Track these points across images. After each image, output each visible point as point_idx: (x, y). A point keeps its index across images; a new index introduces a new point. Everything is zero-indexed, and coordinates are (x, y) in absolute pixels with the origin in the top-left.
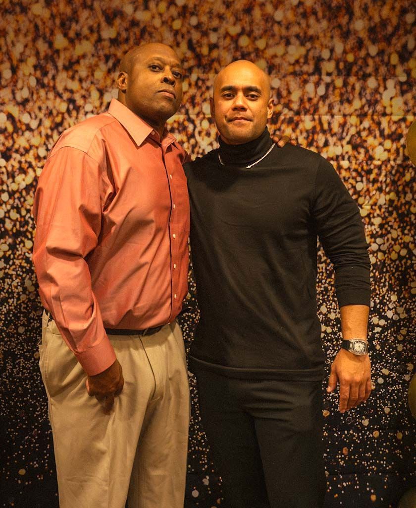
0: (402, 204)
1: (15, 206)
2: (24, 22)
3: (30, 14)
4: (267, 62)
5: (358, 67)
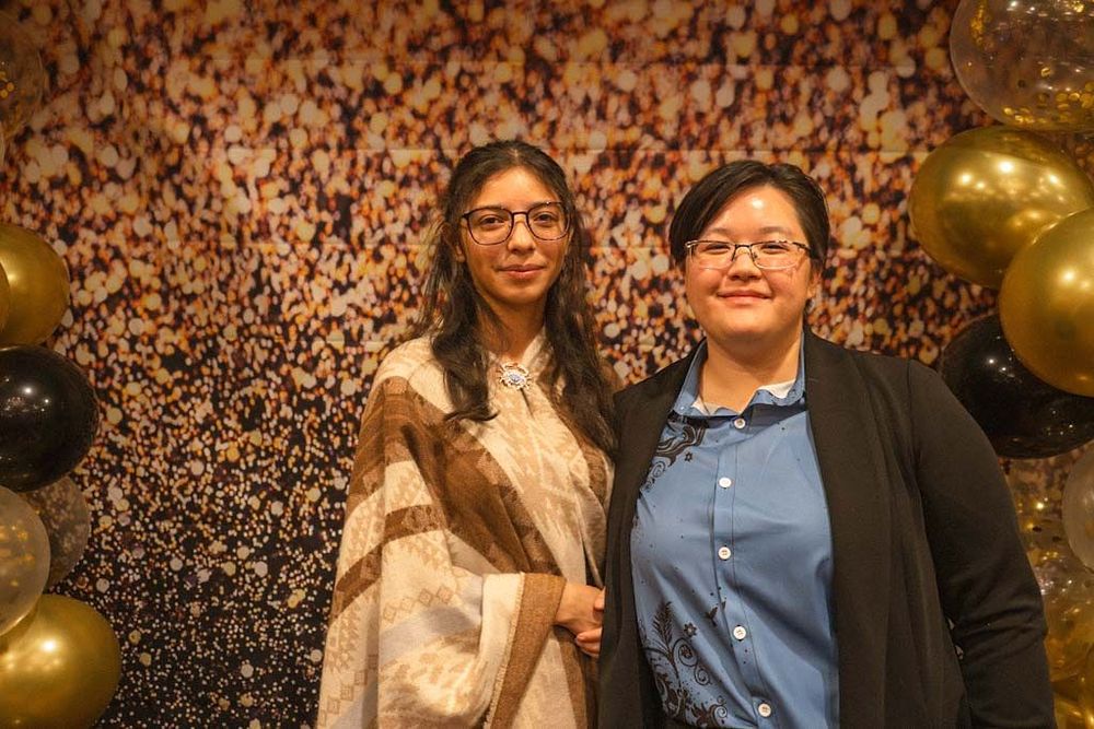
0: (900, 345)
1: (86, 337)
4: (609, 36)
5: (807, 46)
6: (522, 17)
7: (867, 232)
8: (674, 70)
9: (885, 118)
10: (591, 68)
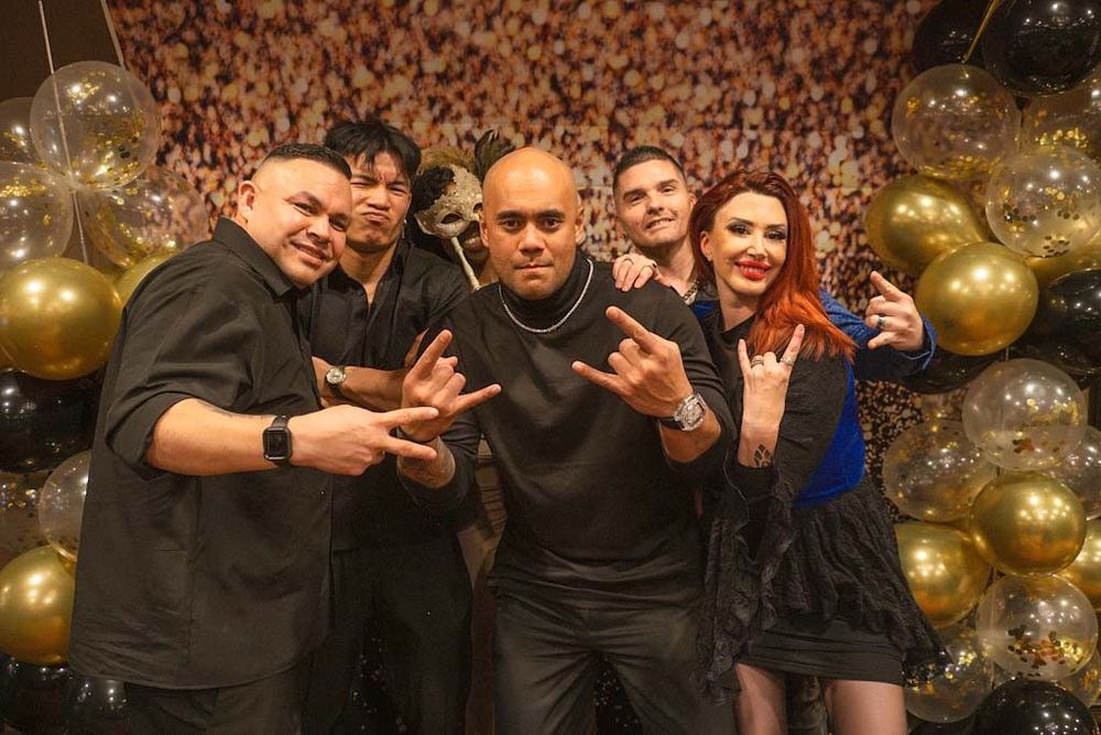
2: (307, 46)
3: (316, 37)
4: (666, 110)
5: (795, 118)
6: (606, 95)
7: (833, 240)
8: (709, 133)
9: (845, 164)
10: (654, 132)
